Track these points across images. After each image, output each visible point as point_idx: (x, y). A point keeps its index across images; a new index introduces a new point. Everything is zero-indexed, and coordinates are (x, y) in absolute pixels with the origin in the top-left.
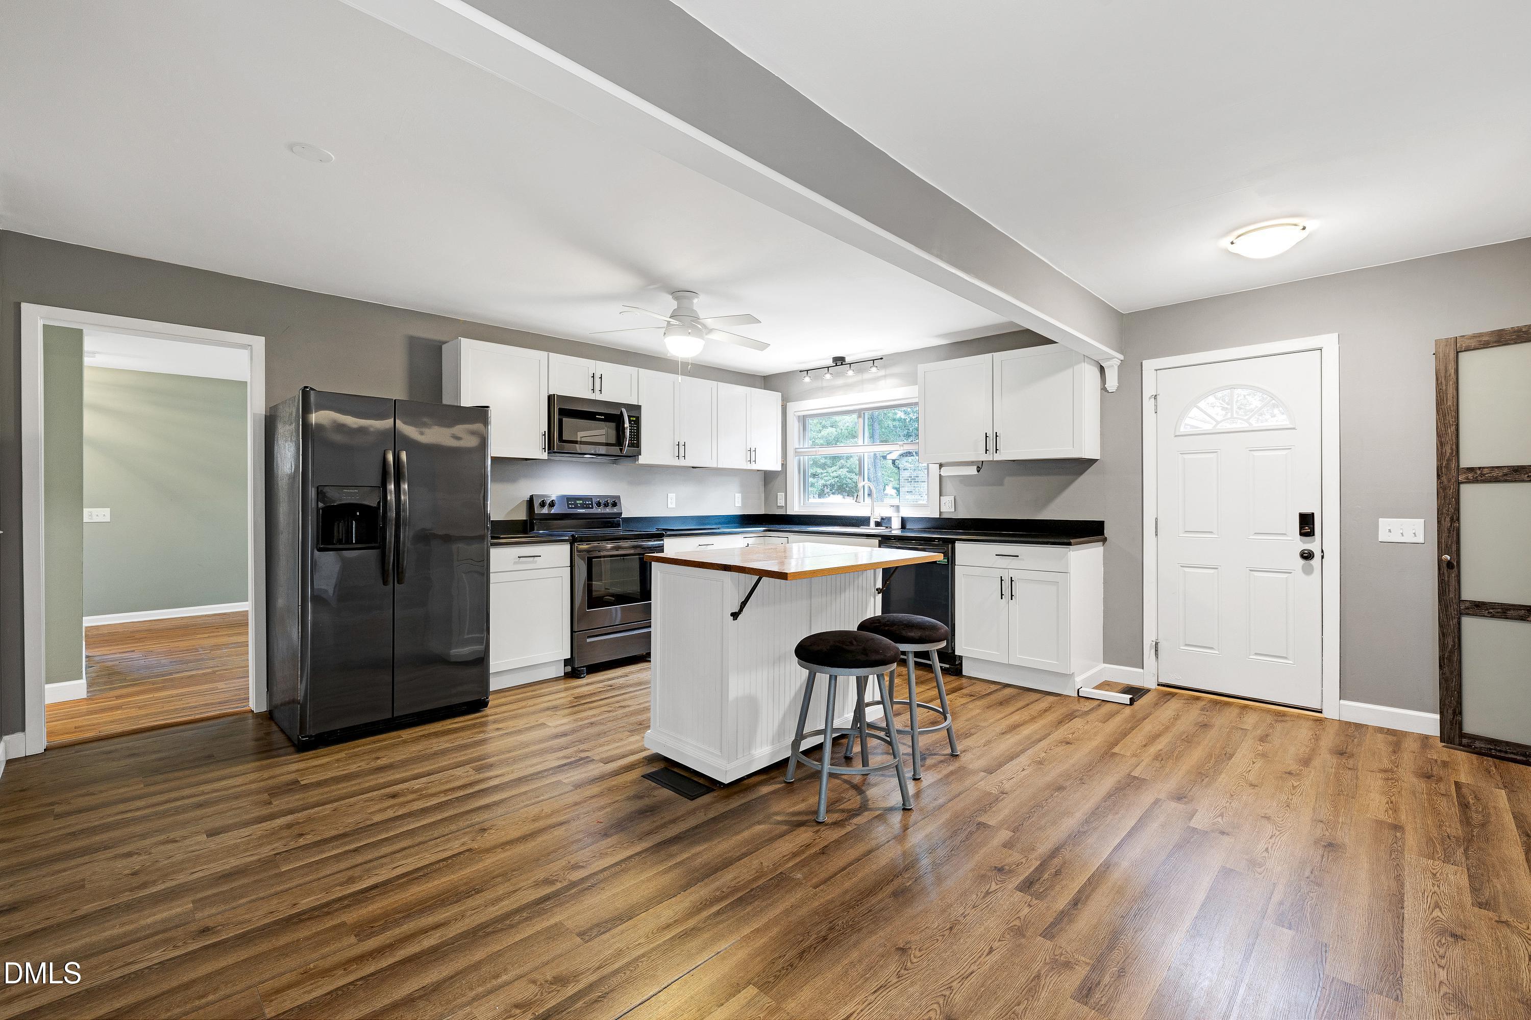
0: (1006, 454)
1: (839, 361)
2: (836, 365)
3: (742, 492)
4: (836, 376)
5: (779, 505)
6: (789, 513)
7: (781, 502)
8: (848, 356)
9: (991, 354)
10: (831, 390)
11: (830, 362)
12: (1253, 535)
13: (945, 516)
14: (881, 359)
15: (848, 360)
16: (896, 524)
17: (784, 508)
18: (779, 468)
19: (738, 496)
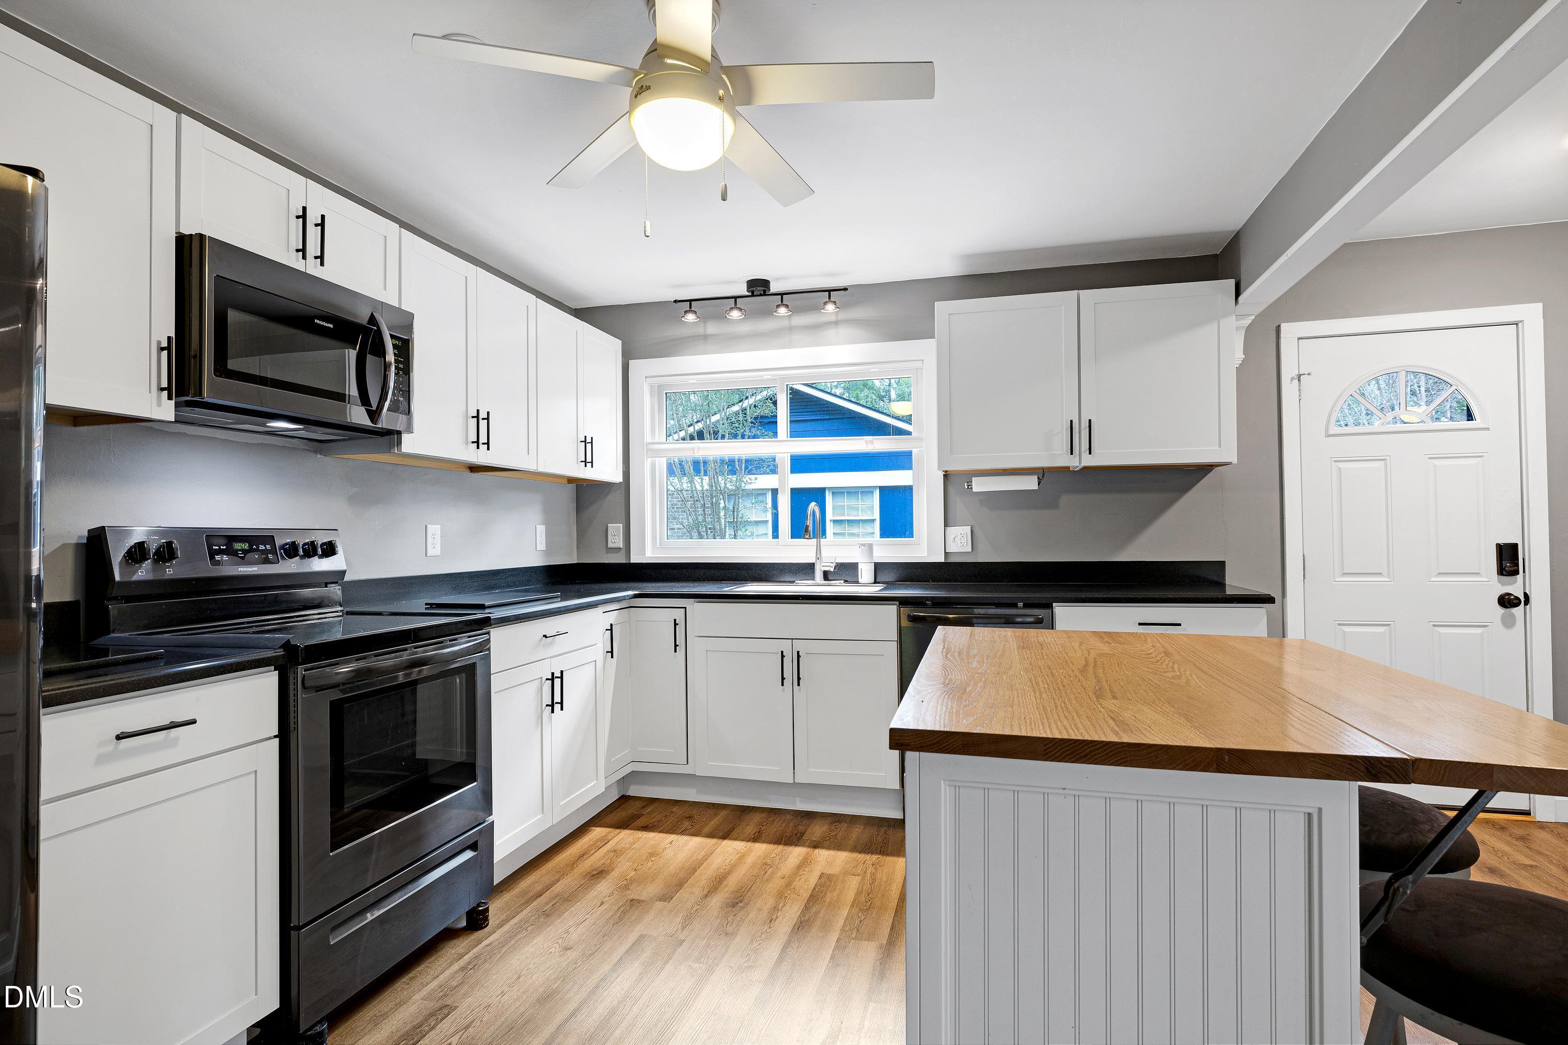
0: (1103, 457)
1: (758, 287)
2: (753, 295)
3: (548, 523)
4: (749, 315)
5: (610, 545)
6: (635, 559)
7: (615, 539)
8: (777, 279)
9: (1074, 293)
10: (729, 342)
11: (743, 290)
12: (1436, 576)
13: (953, 559)
14: (845, 289)
15: (774, 288)
16: (866, 573)
17: (623, 552)
18: (618, 478)
19: (541, 529)
